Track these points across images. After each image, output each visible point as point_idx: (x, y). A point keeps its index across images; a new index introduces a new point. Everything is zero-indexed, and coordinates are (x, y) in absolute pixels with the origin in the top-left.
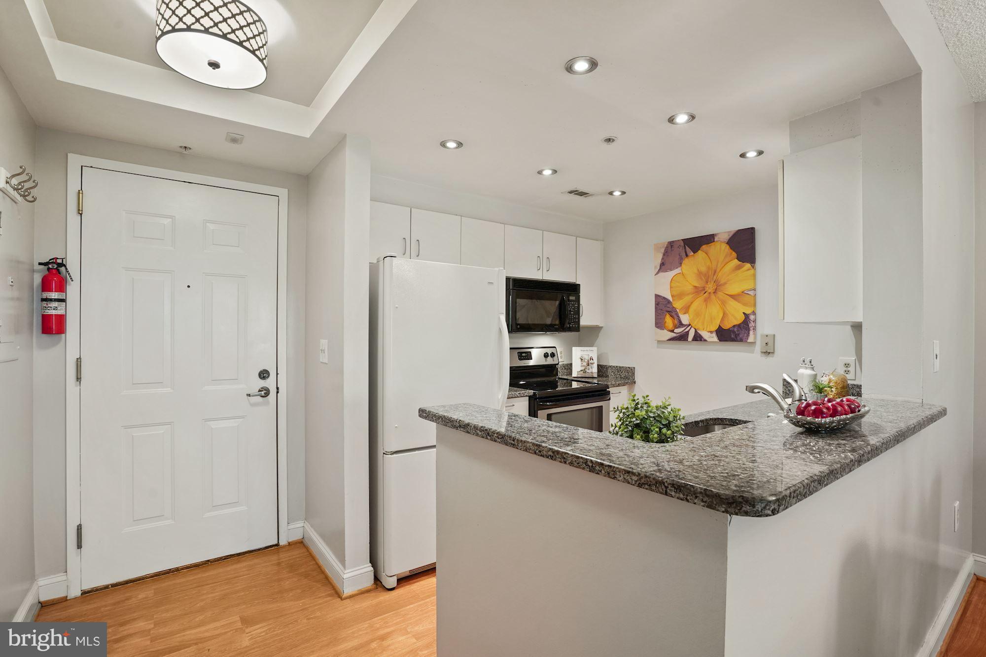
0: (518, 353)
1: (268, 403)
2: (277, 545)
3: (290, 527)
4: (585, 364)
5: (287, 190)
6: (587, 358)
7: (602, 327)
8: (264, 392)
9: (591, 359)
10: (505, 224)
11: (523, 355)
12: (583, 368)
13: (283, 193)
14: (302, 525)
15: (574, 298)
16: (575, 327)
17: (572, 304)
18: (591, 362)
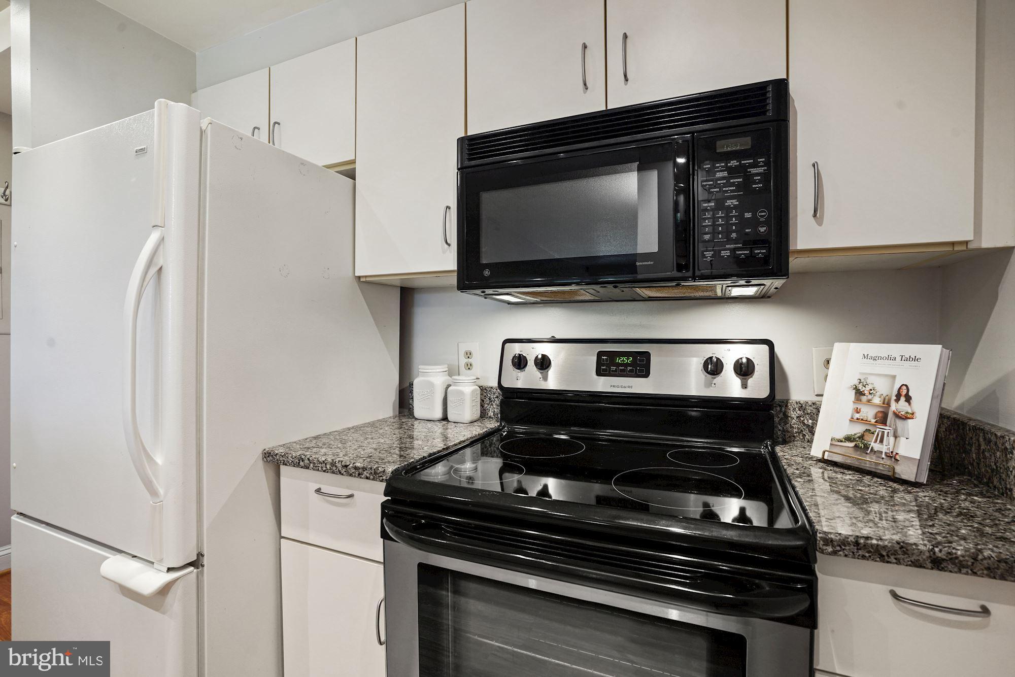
0: (600, 354)
4: (869, 413)
6: (883, 388)
9: (904, 394)
11: (618, 360)
12: (858, 429)
15: (742, 143)
16: (752, 256)
17: (730, 170)
18: (902, 406)
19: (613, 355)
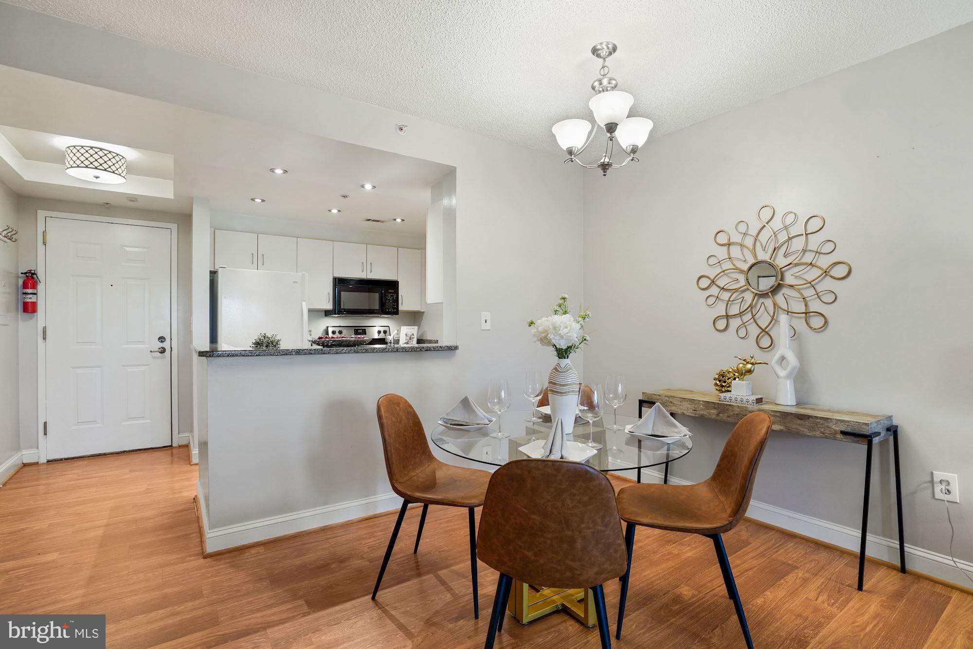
0: (355, 330)
1: (165, 357)
2: (171, 446)
3: (180, 436)
4: (408, 338)
5: (177, 224)
6: (410, 334)
7: (424, 312)
8: (163, 351)
9: (413, 335)
10: (333, 241)
11: (359, 331)
12: (406, 341)
13: (174, 227)
14: (188, 435)
15: (393, 291)
16: (394, 311)
17: (391, 295)
18: (413, 336)
19: (358, 330)
